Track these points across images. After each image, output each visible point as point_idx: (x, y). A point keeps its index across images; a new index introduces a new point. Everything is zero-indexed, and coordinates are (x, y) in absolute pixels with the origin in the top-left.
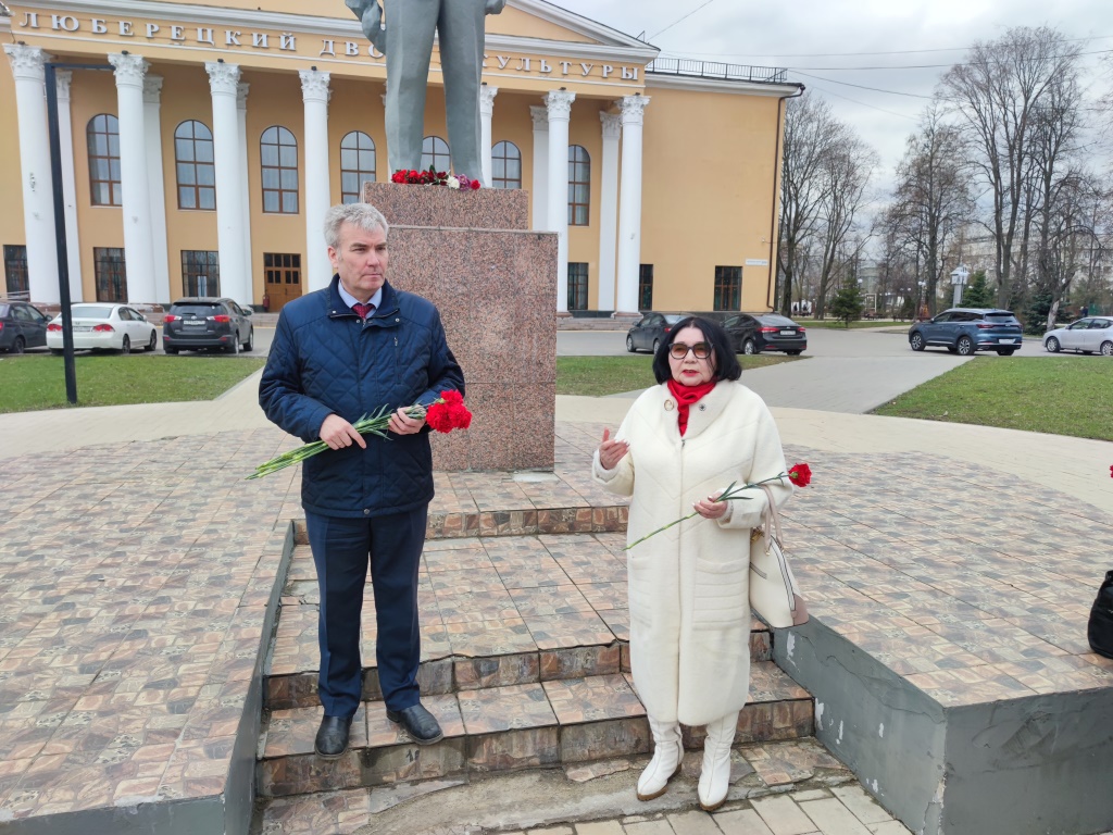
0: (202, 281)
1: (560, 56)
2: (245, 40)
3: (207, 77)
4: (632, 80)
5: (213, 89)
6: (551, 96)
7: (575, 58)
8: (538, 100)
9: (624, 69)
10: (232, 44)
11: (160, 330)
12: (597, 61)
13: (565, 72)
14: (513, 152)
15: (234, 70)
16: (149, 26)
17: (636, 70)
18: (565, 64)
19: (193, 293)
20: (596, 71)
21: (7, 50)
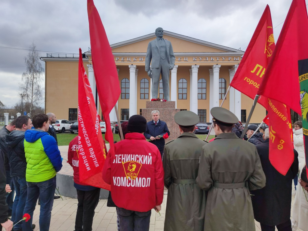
0: (125, 116)
1: (216, 56)
2: (138, 59)
3: (129, 68)
4: (237, 60)
5: (130, 71)
6: (214, 66)
7: (221, 57)
8: (211, 67)
9: (235, 58)
10: (135, 61)
11: (114, 128)
12: (226, 57)
13: (218, 60)
14: (204, 81)
15: (135, 66)
16: (117, 58)
17: (238, 58)
18: (218, 58)
19: (123, 119)
20: (227, 59)
21: (87, 66)
